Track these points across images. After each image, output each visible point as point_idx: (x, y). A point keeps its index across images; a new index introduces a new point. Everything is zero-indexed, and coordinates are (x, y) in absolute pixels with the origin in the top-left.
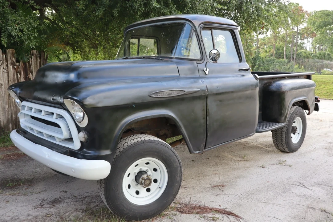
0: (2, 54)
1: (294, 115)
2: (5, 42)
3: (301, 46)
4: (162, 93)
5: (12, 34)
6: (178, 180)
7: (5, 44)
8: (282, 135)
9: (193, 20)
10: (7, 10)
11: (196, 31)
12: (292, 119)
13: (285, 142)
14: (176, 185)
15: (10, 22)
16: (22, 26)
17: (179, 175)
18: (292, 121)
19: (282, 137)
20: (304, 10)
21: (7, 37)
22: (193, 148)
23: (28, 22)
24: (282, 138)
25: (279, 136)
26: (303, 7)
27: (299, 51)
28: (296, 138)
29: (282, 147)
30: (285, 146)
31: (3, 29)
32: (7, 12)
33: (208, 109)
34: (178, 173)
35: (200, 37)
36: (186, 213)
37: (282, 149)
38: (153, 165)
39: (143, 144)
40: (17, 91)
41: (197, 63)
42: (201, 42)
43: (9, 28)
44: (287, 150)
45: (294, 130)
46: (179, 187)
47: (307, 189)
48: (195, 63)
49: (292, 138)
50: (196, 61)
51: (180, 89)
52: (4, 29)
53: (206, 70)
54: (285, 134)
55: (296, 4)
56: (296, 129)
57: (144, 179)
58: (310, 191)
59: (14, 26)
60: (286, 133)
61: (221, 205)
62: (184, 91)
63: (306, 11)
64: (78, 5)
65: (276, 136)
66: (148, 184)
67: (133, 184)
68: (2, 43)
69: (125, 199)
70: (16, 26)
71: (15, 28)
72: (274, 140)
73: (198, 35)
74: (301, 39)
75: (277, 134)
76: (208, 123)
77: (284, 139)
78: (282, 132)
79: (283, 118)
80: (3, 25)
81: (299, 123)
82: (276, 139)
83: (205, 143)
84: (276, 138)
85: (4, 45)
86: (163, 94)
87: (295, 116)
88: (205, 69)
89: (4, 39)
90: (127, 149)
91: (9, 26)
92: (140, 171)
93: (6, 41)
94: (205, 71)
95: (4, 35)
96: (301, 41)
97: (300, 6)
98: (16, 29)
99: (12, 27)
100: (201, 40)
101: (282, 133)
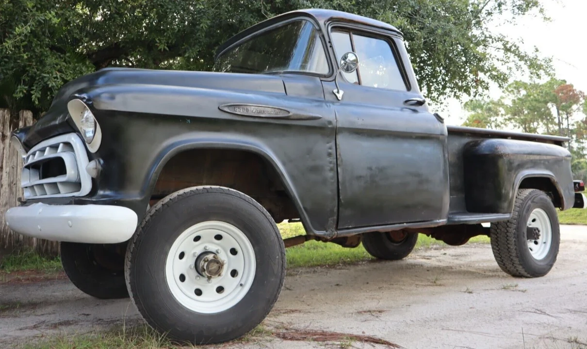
0: (33, 120)
1: (530, 202)
2: (36, 97)
3: (579, 153)
4: (245, 107)
5: (49, 84)
6: (276, 272)
7: (37, 100)
8: (508, 240)
9: (317, 16)
10: (46, 51)
11: (320, 30)
12: (525, 210)
13: (516, 254)
14: (273, 280)
15: (48, 67)
16: (68, 74)
17: (277, 261)
18: (524, 213)
19: (508, 244)
20: (576, 90)
21: (41, 90)
22: (312, 223)
23: (78, 70)
24: (509, 246)
25: (503, 241)
26: (574, 85)
27: (576, 161)
28: (541, 250)
29: (511, 266)
30: (516, 261)
31: (37, 78)
32: (45, 53)
33: (340, 155)
34: (275, 258)
35: (327, 40)
36: (292, 339)
37: (512, 268)
38: (229, 242)
39: (207, 194)
40: (21, 137)
41: (321, 81)
42: (330, 49)
43: (45, 75)
44: (521, 269)
45: (533, 234)
46: (279, 288)
47: (548, 317)
48: (318, 79)
49: (531, 250)
50: (320, 77)
51: (281, 108)
52: (39, 79)
53: (338, 92)
54: (514, 237)
55: (562, 80)
56: (537, 231)
57: (208, 260)
58: (553, 319)
59: (54, 73)
60: (516, 236)
61: (365, 331)
62: (289, 112)
63: (581, 92)
64: (158, 45)
65: (497, 242)
66: (215, 271)
67: (191, 274)
68: (32, 99)
69: (170, 296)
70: (56, 74)
71: (55, 76)
72: (494, 251)
73: (323, 36)
74: (577, 141)
75: (499, 239)
76: (340, 180)
77: (513, 247)
78: (508, 234)
79: (506, 205)
80: (38, 73)
81: (543, 224)
82: (497, 248)
83: (335, 218)
84: (497, 246)
85: (34, 101)
86: (247, 110)
87: (532, 204)
88: (335, 91)
89: (35, 92)
90: (176, 200)
91: (45, 73)
92: (204, 251)
93: (39, 96)
94: (337, 94)
95: (36, 88)
96: (579, 145)
97: (568, 83)
98: (56, 78)
99: (51, 75)
100: (329, 45)
101: (507, 236)
